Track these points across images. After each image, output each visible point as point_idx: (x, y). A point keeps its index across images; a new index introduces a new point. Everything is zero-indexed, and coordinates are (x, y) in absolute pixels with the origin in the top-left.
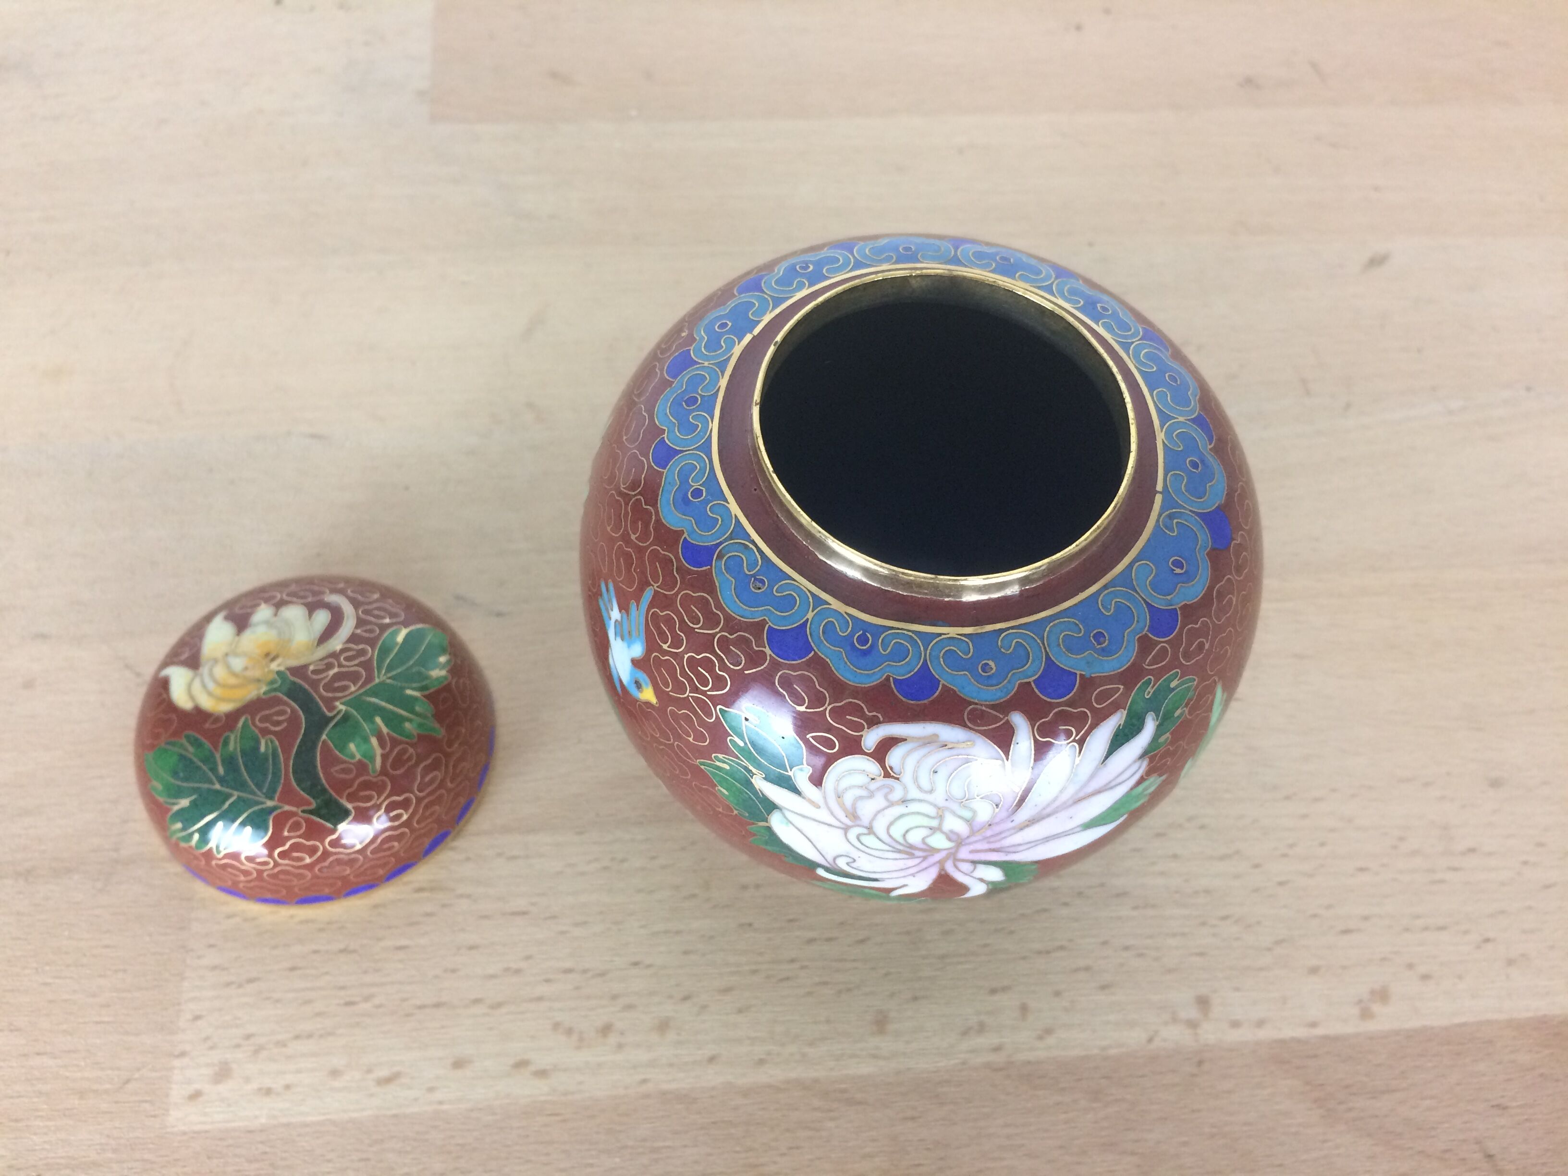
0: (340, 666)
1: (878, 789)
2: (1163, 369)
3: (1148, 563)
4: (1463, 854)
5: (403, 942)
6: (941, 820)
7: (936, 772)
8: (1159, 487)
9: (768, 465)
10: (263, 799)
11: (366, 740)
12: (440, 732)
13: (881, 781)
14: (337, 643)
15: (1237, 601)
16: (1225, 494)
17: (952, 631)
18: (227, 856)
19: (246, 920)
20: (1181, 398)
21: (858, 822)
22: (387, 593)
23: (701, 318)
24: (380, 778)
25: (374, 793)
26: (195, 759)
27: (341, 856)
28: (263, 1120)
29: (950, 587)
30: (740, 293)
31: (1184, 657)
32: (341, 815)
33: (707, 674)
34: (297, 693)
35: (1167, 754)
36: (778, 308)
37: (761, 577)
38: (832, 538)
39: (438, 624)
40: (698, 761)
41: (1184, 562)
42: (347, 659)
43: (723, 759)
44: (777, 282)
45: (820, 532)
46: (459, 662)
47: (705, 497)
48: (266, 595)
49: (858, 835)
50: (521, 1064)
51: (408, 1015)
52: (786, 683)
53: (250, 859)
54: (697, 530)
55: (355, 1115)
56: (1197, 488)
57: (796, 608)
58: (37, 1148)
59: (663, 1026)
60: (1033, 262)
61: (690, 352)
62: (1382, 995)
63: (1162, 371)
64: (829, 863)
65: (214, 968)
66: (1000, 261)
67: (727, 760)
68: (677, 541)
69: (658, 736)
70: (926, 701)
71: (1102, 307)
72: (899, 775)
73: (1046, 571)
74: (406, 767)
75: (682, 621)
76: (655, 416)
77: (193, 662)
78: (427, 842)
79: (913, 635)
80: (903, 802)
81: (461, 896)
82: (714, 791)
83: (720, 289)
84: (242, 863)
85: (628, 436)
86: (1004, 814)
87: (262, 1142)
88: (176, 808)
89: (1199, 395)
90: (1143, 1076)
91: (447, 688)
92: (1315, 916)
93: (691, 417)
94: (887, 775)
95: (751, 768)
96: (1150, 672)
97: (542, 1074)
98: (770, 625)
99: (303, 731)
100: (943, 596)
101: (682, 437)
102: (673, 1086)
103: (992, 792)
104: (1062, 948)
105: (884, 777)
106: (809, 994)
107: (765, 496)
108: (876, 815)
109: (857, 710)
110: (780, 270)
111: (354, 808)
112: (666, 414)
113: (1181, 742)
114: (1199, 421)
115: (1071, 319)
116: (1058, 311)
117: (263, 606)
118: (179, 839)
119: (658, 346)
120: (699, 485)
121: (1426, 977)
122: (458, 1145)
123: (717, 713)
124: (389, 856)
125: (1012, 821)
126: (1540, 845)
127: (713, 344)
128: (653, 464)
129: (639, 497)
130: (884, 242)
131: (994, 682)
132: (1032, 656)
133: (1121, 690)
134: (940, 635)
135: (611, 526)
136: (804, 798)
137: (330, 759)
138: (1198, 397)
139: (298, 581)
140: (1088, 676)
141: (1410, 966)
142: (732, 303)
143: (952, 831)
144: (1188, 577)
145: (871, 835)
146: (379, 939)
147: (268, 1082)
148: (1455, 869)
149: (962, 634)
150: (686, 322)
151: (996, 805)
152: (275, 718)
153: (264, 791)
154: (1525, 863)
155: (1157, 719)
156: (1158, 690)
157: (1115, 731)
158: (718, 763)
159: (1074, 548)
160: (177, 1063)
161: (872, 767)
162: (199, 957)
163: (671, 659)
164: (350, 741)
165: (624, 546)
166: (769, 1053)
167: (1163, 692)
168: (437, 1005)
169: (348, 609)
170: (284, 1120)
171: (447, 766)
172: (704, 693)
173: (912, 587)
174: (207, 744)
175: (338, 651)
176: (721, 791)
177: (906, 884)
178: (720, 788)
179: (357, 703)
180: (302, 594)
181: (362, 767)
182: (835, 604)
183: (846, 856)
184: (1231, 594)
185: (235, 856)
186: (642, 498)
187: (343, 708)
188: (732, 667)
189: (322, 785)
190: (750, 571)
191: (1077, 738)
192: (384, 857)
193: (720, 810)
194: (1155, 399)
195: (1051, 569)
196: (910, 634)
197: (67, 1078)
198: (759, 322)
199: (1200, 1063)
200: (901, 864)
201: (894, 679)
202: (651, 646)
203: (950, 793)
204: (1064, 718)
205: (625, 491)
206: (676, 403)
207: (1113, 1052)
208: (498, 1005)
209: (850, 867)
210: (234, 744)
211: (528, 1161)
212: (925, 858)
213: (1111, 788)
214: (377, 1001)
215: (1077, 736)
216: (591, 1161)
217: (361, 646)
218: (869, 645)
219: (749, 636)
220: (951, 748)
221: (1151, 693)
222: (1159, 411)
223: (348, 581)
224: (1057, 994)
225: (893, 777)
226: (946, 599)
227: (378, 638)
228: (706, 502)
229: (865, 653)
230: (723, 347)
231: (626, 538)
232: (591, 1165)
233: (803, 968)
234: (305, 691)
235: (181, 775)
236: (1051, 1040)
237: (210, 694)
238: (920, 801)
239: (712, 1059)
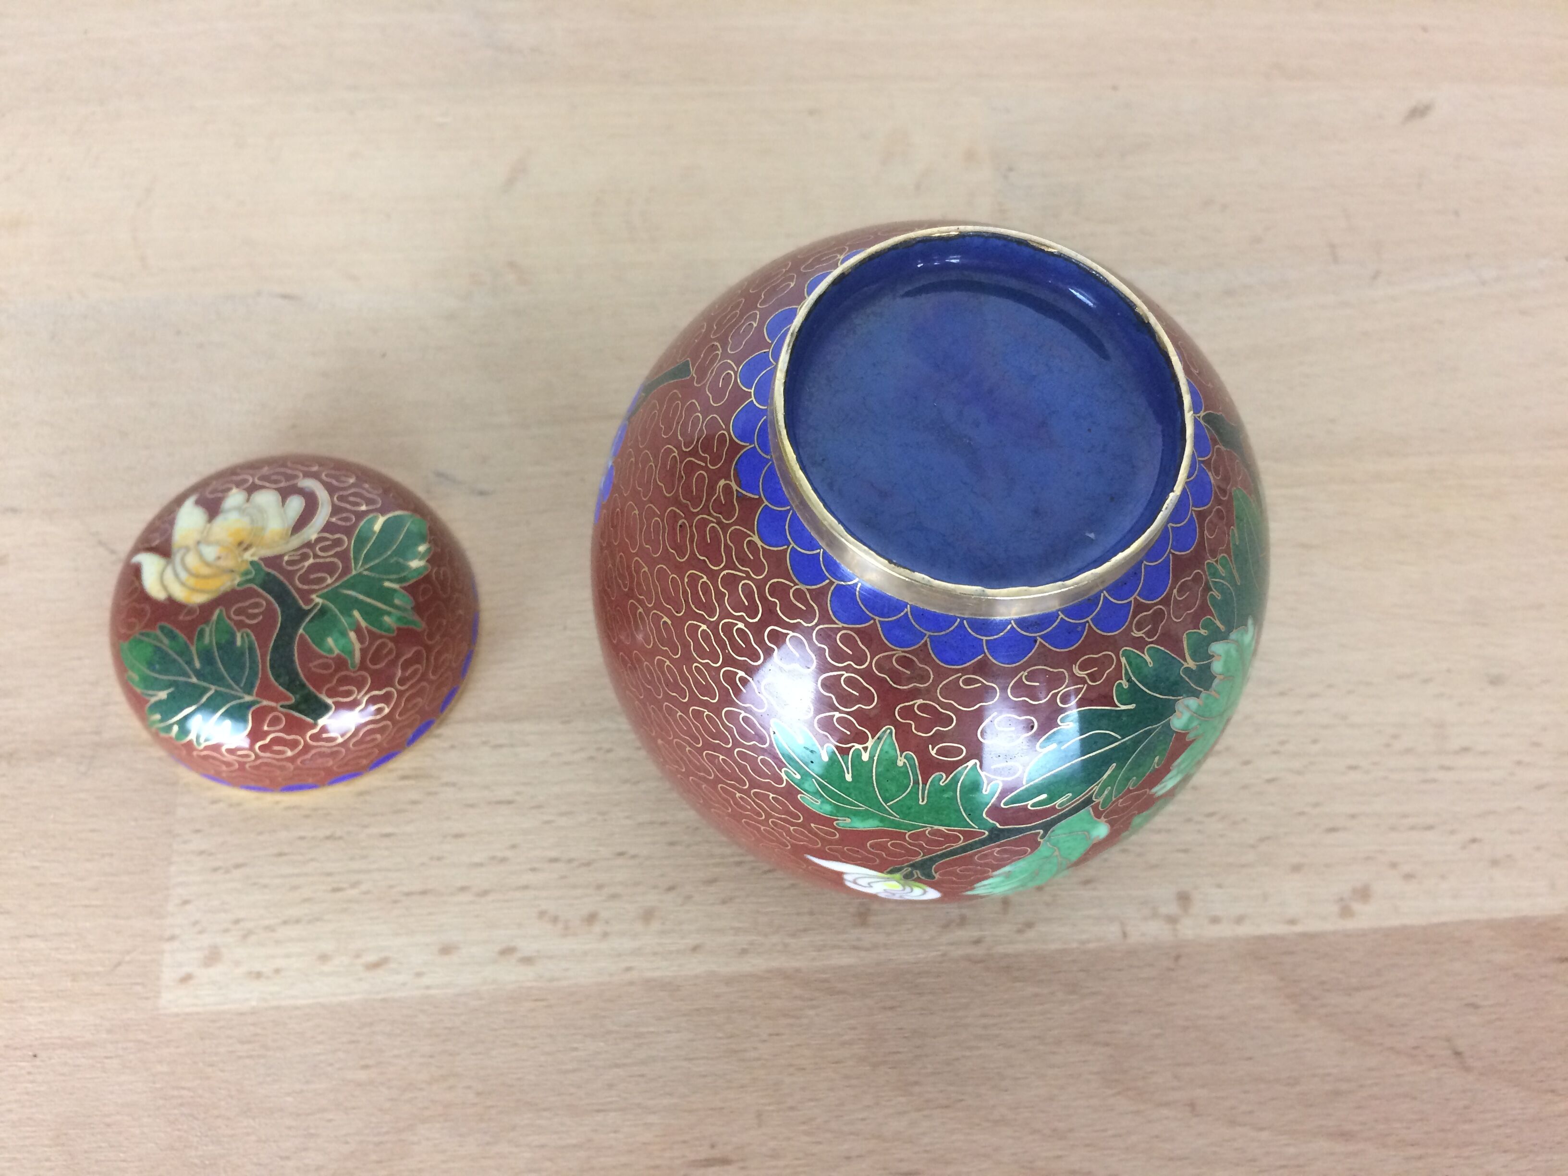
0: (316, 556)
4: (1456, 753)
5: (388, 830)
10: (240, 694)
11: (344, 634)
12: (420, 625)
14: (312, 532)
18: (206, 748)
19: (231, 805)
22: (365, 475)
24: (359, 673)
25: (355, 689)
26: (171, 652)
27: (323, 749)
28: (254, 1003)
32: (321, 709)
34: (272, 585)
39: (419, 509)
42: (323, 549)
46: (439, 550)
48: (238, 478)
50: (507, 951)
51: (395, 902)
53: (231, 751)
55: (343, 999)
58: (33, 1028)
59: (648, 916)
62: (1364, 894)
65: (201, 853)
74: (386, 661)
77: (164, 550)
78: (410, 733)
81: (447, 784)
84: (222, 755)
87: (254, 1024)
88: (153, 700)
90: (1120, 970)
91: (426, 579)
92: (1302, 814)
97: (527, 960)
99: (279, 625)
102: (657, 974)
111: (334, 703)
117: (235, 490)
118: (158, 729)
121: (1409, 877)
122: (446, 1028)
124: (372, 747)
126: (1536, 744)
137: (307, 654)
139: (270, 462)
141: (1394, 865)
146: (366, 826)
147: (257, 967)
148: (1449, 769)
152: (250, 611)
153: (242, 685)
154: (1519, 763)
160: (167, 946)
162: (185, 842)
164: (328, 635)
166: (752, 943)
168: (424, 893)
169: (322, 495)
170: (275, 1003)
171: (428, 659)
174: (182, 637)
175: (313, 542)
179: (333, 595)
180: (274, 477)
181: (341, 663)
185: (216, 748)
187: (319, 601)
189: (301, 681)
192: (366, 749)
197: (59, 960)
199: (1177, 958)
207: (1091, 946)
208: (485, 893)
210: (209, 637)
211: (515, 1045)
214: (364, 887)
216: (575, 1045)
217: (337, 536)
223: (322, 461)
224: (1040, 889)
227: (355, 525)
232: (576, 1049)
234: (281, 584)
235: (157, 667)
236: (1031, 934)
237: (183, 584)
239: (695, 949)
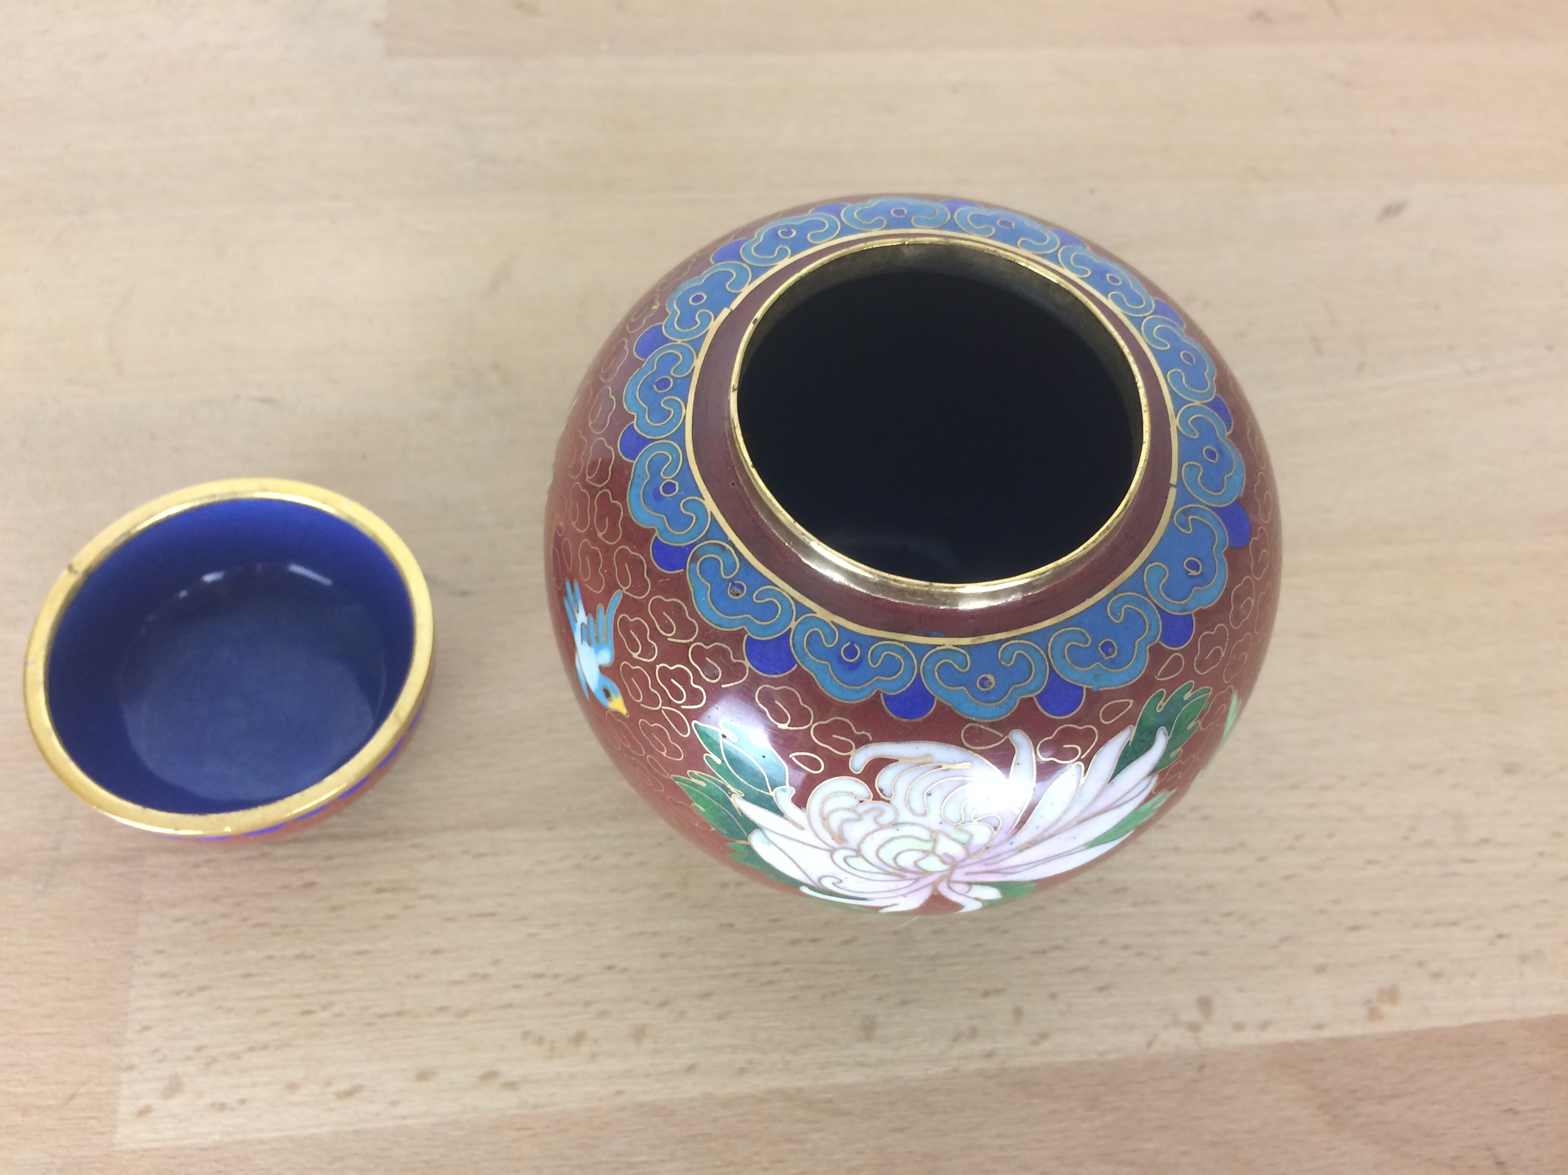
1: (867, 812)
2: (1177, 347)
3: (1161, 564)
4: (1477, 844)
5: (364, 947)
6: (934, 845)
7: (930, 795)
8: (1173, 480)
9: (746, 459)
13: (871, 804)
15: (1255, 603)
16: (1244, 486)
17: (948, 642)
20: (1197, 382)
21: (845, 845)
23: (674, 288)
28: (217, 1138)
29: (946, 595)
30: (717, 260)
31: (1199, 667)
33: (681, 687)
35: (1179, 768)
36: (758, 279)
37: (740, 582)
38: (817, 540)
40: (672, 776)
41: (1200, 563)
43: (699, 776)
44: (756, 250)
45: (804, 534)
47: (679, 491)
49: (844, 858)
50: (489, 1076)
51: (370, 1024)
52: (767, 698)
54: (669, 529)
55: (313, 1131)
56: (1214, 481)
57: (777, 616)
59: (639, 1034)
60: (1036, 226)
61: (661, 328)
62: (1391, 995)
63: (1176, 350)
64: (814, 883)
65: (163, 975)
66: (1002, 227)
67: (704, 778)
68: (648, 540)
69: (629, 747)
70: (919, 719)
71: (1111, 278)
72: (890, 797)
73: (1051, 576)
75: (654, 629)
76: (624, 400)
79: (906, 647)
80: (893, 825)
81: (425, 897)
82: (690, 807)
83: (694, 256)
85: (594, 421)
86: (1001, 836)
87: (216, 1161)
89: (1216, 375)
90: (1142, 1083)
92: (1322, 912)
93: (662, 402)
94: (877, 797)
95: (729, 786)
96: (1161, 684)
97: (511, 1086)
98: (748, 636)
100: (939, 604)
101: (653, 424)
102: (649, 1098)
103: (990, 814)
104: (1057, 948)
105: (873, 799)
106: (793, 998)
107: (744, 492)
108: (864, 838)
109: (844, 729)
110: (760, 236)
112: (635, 398)
113: (1193, 755)
114: (1216, 405)
115: (1078, 293)
116: (1065, 284)
119: (627, 319)
120: (671, 479)
121: (1436, 976)
122: (423, 1161)
123: (692, 728)
125: (1011, 843)
126: (1558, 834)
127: (687, 320)
128: (621, 454)
129: (606, 490)
130: (873, 204)
131: (993, 698)
132: (1035, 669)
133: (1131, 705)
134: (935, 646)
135: (576, 521)
136: (786, 819)
138: (1214, 379)
140: (1095, 690)
141: (1420, 964)
142: (708, 272)
143: (946, 854)
144: (1204, 579)
145: (859, 857)
146: (338, 944)
147: (221, 1097)
148: (1468, 861)
149: (959, 646)
150: (657, 293)
151: (995, 828)
154: (1541, 854)
155: (1169, 735)
156: (1171, 702)
157: (1123, 747)
158: (693, 780)
159: (1081, 551)
160: (125, 1077)
161: (861, 789)
162: (147, 964)
163: (642, 669)
165: (590, 544)
166: (750, 1062)
167: (1176, 705)
168: (400, 1014)
170: (240, 1137)
172: (678, 707)
173: (904, 594)
176: (697, 808)
177: (895, 903)
178: (696, 805)
182: (821, 613)
183: (831, 877)
184: (1250, 597)
186: (609, 492)
188: (708, 680)
190: (727, 576)
191: (1082, 757)
193: (697, 825)
194: (1169, 380)
195: (1057, 573)
196: (903, 645)
197: (8, 1093)
198: (736, 295)
199: (1202, 1068)
200: (892, 885)
201: (884, 694)
202: (620, 654)
203: (945, 817)
204: (1068, 735)
205: (591, 482)
206: (646, 386)
207: (1111, 1057)
208: (465, 1013)
209: (837, 887)
212: (917, 880)
213: (1118, 806)
214: (336, 1010)
215: (1082, 755)
218: (857, 658)
219: (726, 647)
220: (946, 770)
221: (1162, 707)
222: (1172, 392)
224: (1053, 996)
225: (883, 800)
226: (941, 608)
228: (679, 498)
229: (853, 667)
230: (697, 323)
231: (592, 534)
233: (787, 970)
236: (1046, 1045)
238: (913, 824)
239: (690, 1069)
